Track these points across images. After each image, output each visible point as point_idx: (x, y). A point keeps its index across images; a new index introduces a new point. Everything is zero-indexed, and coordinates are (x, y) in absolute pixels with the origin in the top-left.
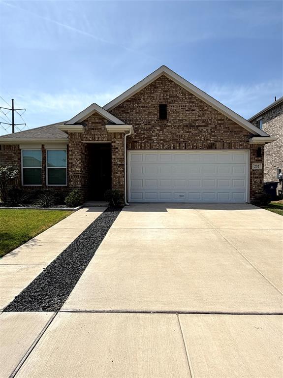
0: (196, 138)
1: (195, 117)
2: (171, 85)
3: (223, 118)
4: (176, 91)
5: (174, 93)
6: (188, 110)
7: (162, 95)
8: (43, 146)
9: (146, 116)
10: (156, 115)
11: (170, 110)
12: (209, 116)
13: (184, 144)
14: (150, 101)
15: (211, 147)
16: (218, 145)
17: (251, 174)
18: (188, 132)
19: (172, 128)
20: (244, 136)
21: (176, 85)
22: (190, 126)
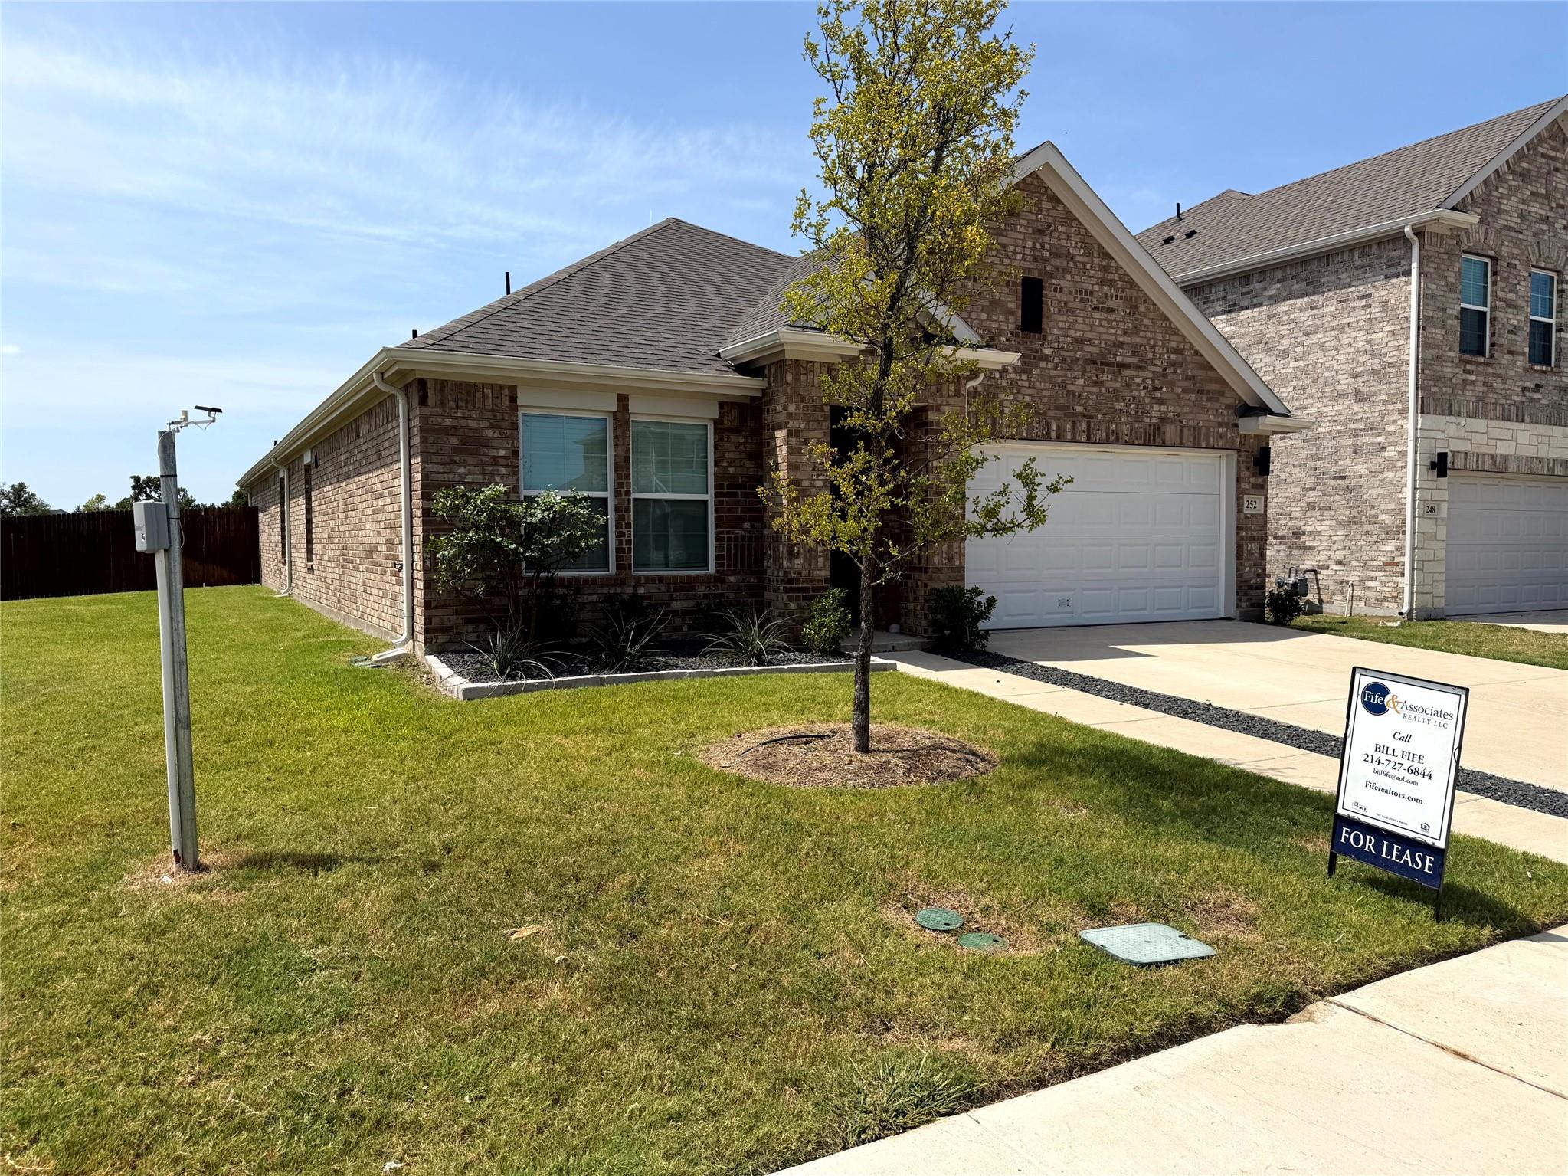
0: (1118, 406)
1: (1116, 335)
2: (1053, 213)
3: (1182, 346)
4: (1069, 238)
5: (1063, 243)
6: (1096, 309)
7: (1029, 244)
8: (623, 399)
9: (984, 316)
10: (1011, 312)
11: (1052, 300)
12: (1150, 335)
13: (1084, 425)
14: (997, 260)
15: (1152, 438)
16: (1170, 431)
17: (1239, 528)
18: (1095, 384)
19: (1055, 368)
20: (1228, 407)
21: (1069, 218)
22: (1101, 363)
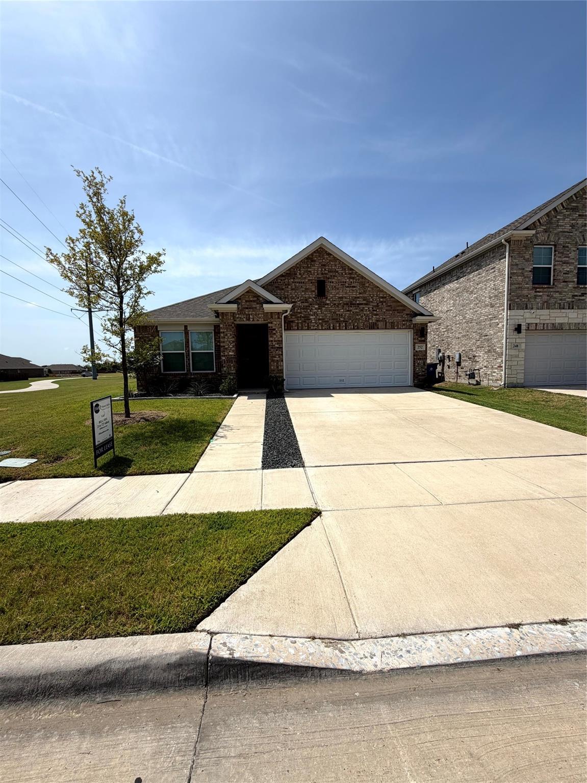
0: (357, 317)
1: (356, 294)
2: (329, 259)
3: (385, 296)
4: (336, 266)
5: (333, 267)
6: (348, 287)
7: (320, 269)
8: (186, 327)
9: (303, 293)
10: (314, 291)
11: (329, 286)
12: (370, 293)
13: (344, 324)
14: (307, 276)
15: (373, 327)
16: (380, 324)
17: (414, 355)
18: (348, 311)
19: (332, 307)
20: (407, 314)
21: (335, 259)
22: (350, 304)
